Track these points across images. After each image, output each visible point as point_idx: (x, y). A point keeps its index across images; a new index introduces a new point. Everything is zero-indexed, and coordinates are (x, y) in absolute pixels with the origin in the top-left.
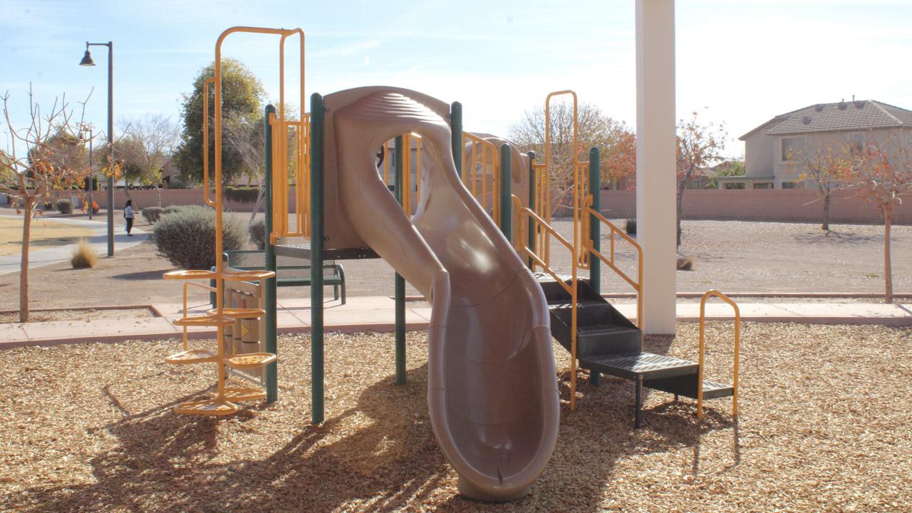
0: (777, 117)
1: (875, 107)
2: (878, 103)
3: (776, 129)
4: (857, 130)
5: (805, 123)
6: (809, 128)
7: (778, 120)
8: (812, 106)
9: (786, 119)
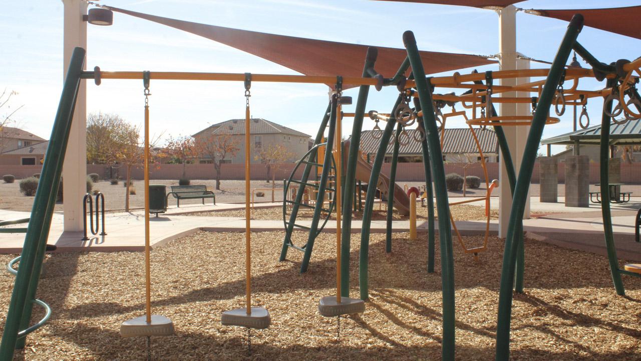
0: (213, 125)
1: (265, 123)
2: (267, 121)
3: (215, 131)
4: (260, 134)
5: (230, 129)
6: (232, 132)
7: (215, 127)
8: (231, 120)
9: (218, 127)
